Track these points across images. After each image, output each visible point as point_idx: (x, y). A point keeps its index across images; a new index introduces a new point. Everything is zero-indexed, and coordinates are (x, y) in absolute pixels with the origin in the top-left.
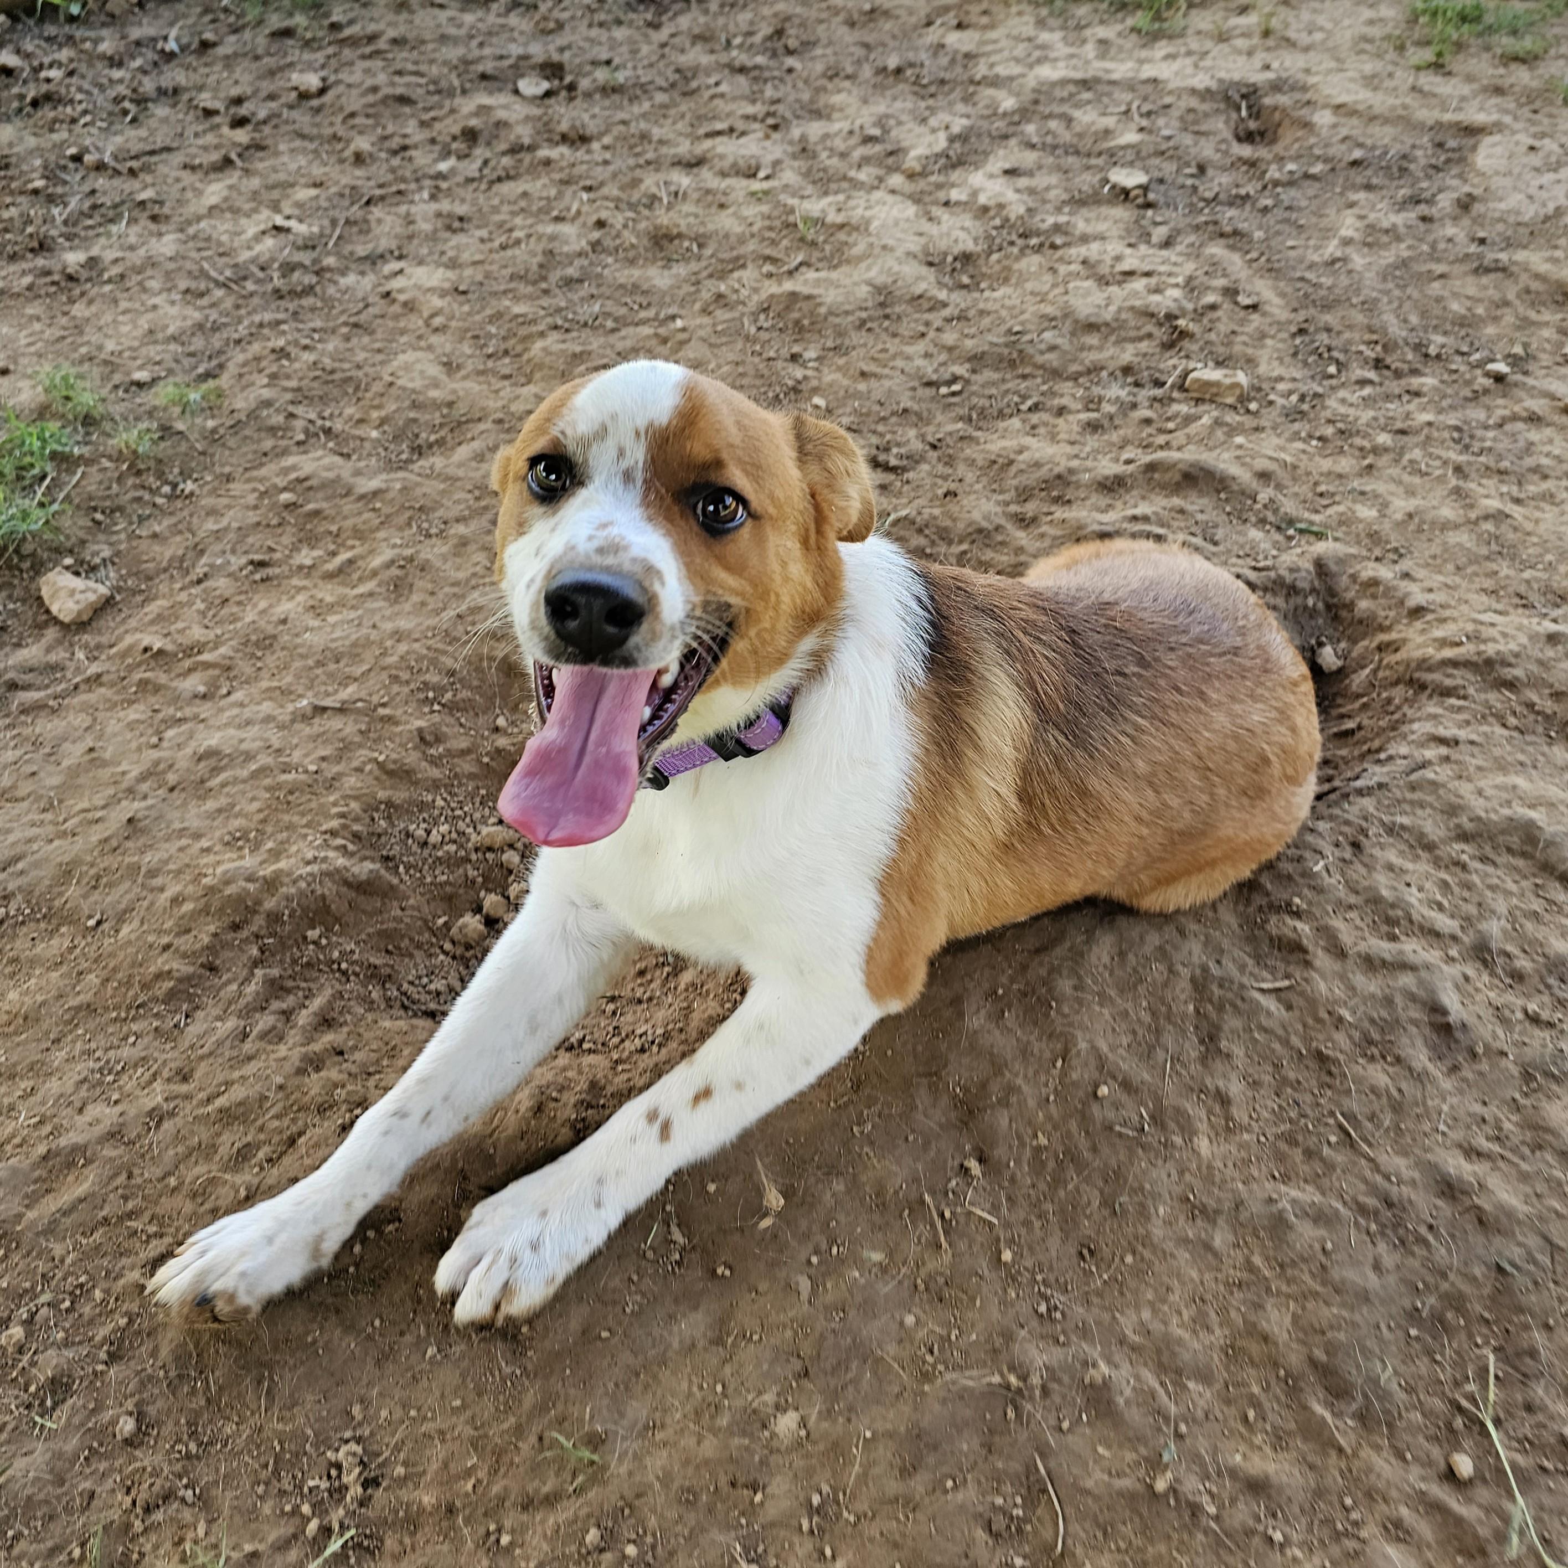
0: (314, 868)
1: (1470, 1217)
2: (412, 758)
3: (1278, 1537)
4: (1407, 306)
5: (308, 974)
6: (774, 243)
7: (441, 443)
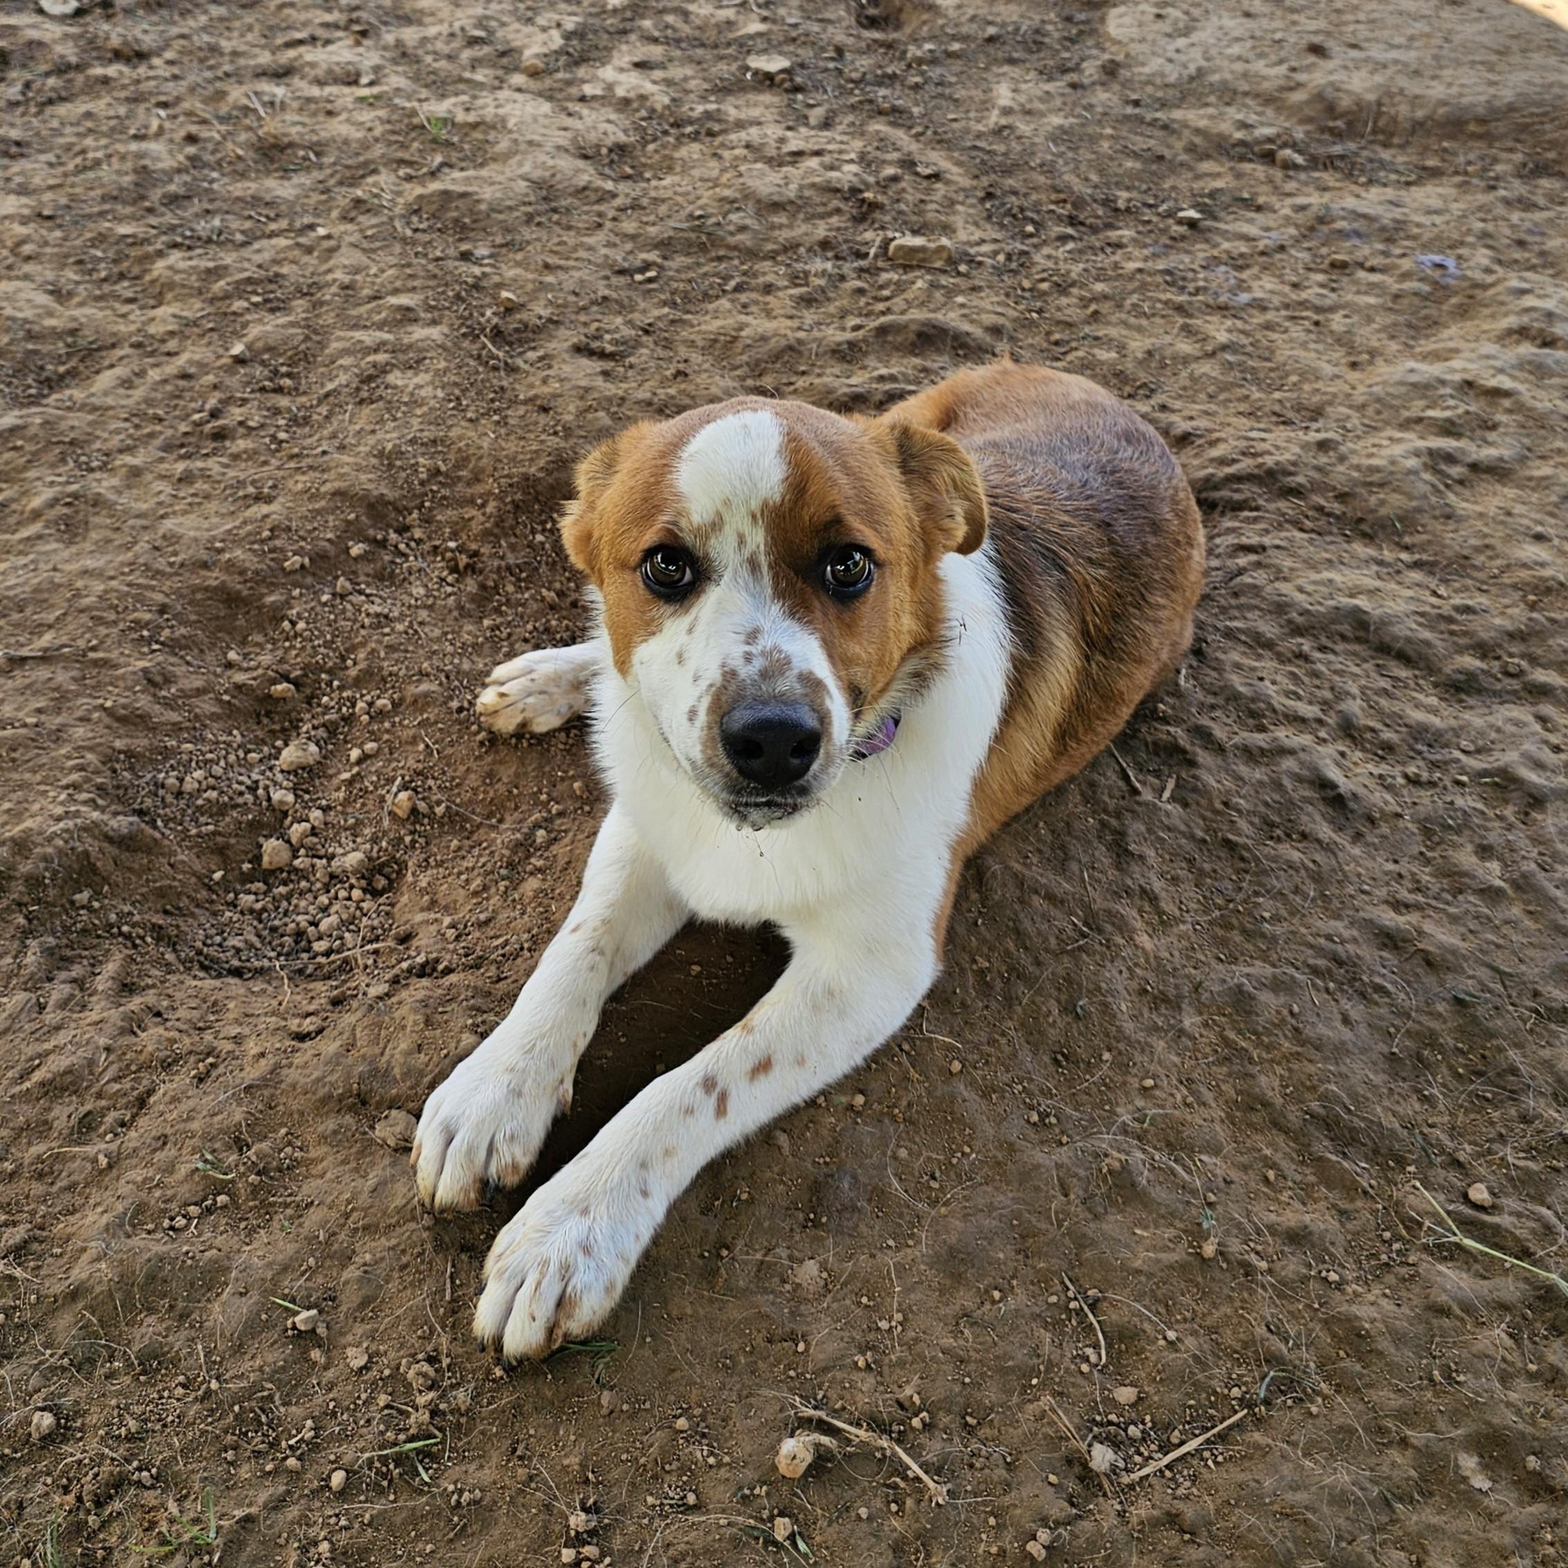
0: (70, 824)
1: (1417, 960)
2: (143, 702)
3: (1333, 1277)
4: (1083, 167)
5: (88, 941)
6: (404, 146)
7: (73, 373)
